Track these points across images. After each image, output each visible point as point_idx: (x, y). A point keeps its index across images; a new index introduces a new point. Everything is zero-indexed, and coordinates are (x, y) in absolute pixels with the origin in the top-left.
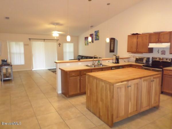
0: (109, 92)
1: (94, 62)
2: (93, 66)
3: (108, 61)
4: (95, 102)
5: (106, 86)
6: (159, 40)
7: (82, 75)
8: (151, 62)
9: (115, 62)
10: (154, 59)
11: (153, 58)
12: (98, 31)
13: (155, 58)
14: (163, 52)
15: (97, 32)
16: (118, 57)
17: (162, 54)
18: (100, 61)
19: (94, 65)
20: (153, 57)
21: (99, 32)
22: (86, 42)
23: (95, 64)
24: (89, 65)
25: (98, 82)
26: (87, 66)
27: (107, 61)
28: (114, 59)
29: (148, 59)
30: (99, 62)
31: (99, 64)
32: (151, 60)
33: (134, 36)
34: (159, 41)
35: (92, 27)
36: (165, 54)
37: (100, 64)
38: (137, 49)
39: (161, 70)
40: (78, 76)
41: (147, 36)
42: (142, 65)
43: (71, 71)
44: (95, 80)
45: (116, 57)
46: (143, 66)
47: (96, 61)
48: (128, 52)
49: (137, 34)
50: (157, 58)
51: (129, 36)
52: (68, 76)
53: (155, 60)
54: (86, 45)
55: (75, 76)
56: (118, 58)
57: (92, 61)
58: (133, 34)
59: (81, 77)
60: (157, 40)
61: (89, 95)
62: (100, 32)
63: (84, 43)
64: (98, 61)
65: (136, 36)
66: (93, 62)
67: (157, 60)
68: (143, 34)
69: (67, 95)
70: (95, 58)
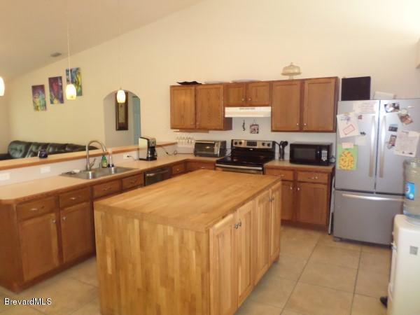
0: (194, 252)
1: (91, 160)
2: (90, 173)
3: (128, 154)
4: (139, 290)
5: (182, 238)
6: (246, 100)
7: (62, 208)
8: (229, 152)
9: (145, 158)
10: (236, 143)
11: (234, 142)
12: (78, 69)
13: (238, 142)
14: (253, 127)
15: (75, 72)
16: (154, 142)
17: (251, 132)
18: (107, 157)
19: (90, 170)
20: (232, 140)
21: (79, 73)
22: (37, 100)
23: (93, 167)
24: (77, 171)
25: (146, 225)
26: (70, 174)
27: (125, 155)
28: (142, 149)
29: (224, 143)
30: (104, 159)
31: (105, 165)
32: (229, 146)
33: (185, 87)
34: (246, 102)
35: (57, 55)
36: (258, 133)
37: (109, 166)
38: (196, 121)
39: (261, 168)
40: (51, 212)
41: (218, 88)
42: (214, 159)
43: (24, 198)
44: (136, 222)
45: (149, 143)
46: (218, 162)
47: (97, 158)
48: (172, 128)
49: (195, 83)
50: (243, 141)
51: (173, 87)
52: (15, 218)
53: (238, 145)
54: (36, 108)
55: (41, 215)
56: (153, 145)
57: (85, 157)
58: (185, 84)
59: (61, 212)
60: (243, 100)
61: (110, 271)
62: (83, 71)
63: (32, 102)
64: (101, 158)
65: (193, 88)
66: (88, 162)
67: (242, 146)
68: (207, 85)
69: (15, 285)
70: (91, 148)
